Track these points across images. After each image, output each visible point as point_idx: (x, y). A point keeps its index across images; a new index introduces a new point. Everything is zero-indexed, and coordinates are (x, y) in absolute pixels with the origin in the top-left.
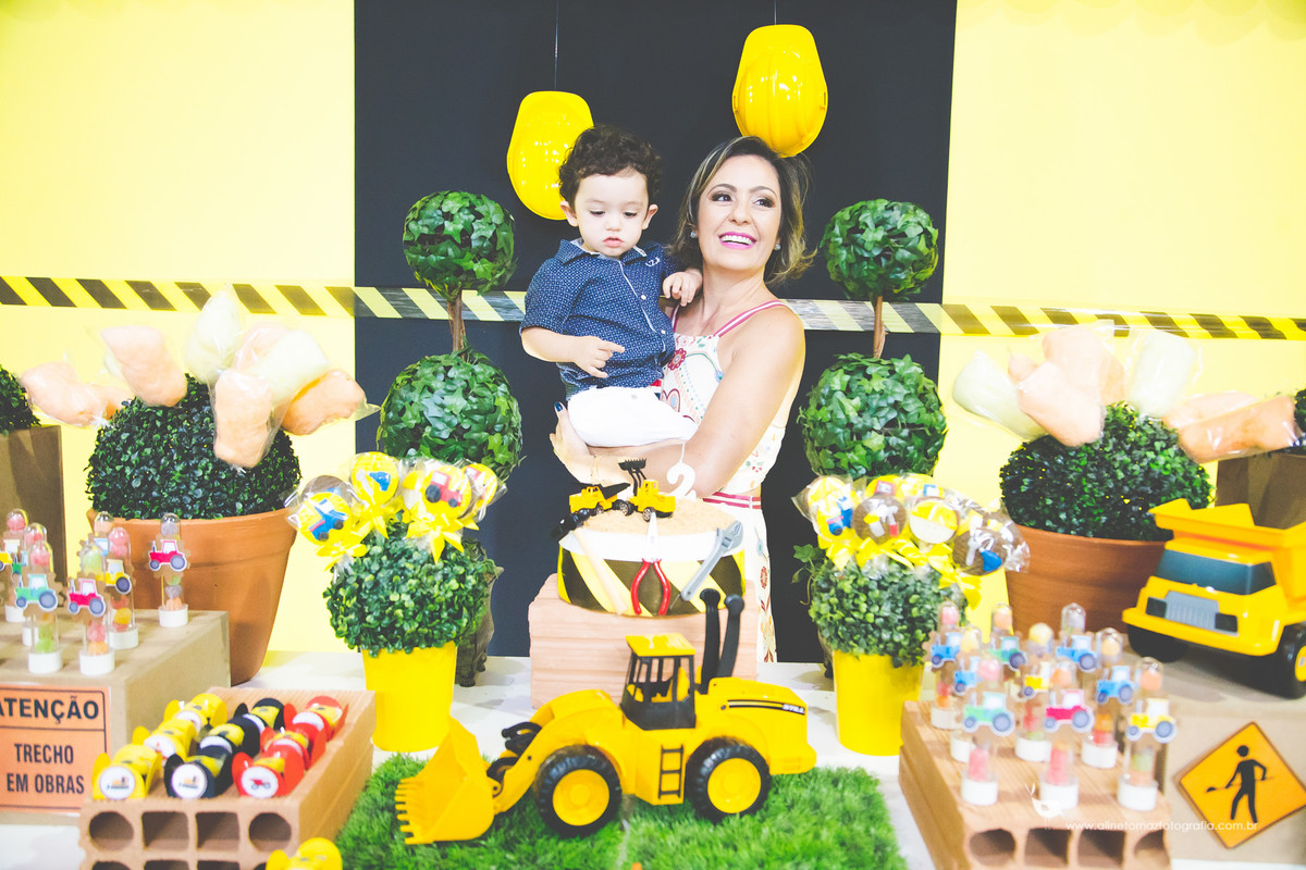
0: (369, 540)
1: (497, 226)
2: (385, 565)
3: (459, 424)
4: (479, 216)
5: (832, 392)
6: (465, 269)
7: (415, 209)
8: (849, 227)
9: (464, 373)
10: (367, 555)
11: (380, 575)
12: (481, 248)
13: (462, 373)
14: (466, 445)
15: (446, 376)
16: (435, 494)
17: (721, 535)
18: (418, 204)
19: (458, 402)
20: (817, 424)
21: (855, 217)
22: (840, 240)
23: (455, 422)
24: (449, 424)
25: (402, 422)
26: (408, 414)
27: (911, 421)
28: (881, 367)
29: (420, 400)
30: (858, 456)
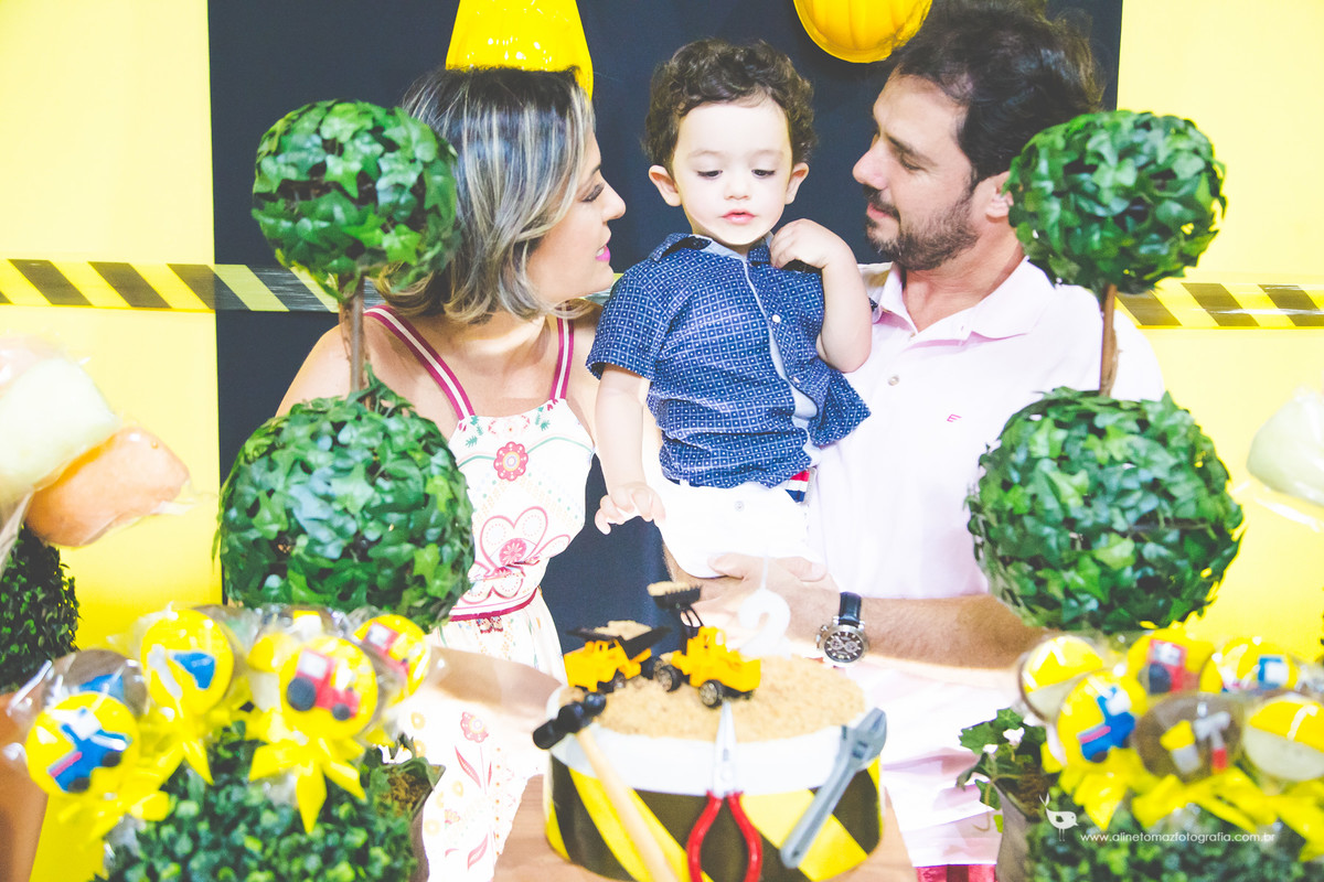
0: (176, 784)
1: (426, 165)
2: (204, 842)
3: (358, 533)
4: (391, 146)
5: (1032, 462)
6: (367, 245)
7: (272, 135)
8: (1066, 161)
9: (369, 435)
10: (171, 818)
11: (195, 864)
12: (396, 206)
13: (364, 435)
14: (373, 568)
15: (335, 441)
16: (306, 695)
17: (849, 735)
18: (279, 126)
19: (357, 491)
20: (1005, 516)
21: (1077, 144)
22: (1049, 186)
23: (352, 527)
24: (340, 532)
25: (251, 527)
26: (265, 514)
27: (1181, 514)
28: (1121, 415)
29: (287, 487)
30: (1084, 577)
